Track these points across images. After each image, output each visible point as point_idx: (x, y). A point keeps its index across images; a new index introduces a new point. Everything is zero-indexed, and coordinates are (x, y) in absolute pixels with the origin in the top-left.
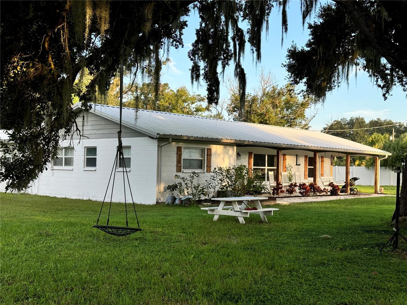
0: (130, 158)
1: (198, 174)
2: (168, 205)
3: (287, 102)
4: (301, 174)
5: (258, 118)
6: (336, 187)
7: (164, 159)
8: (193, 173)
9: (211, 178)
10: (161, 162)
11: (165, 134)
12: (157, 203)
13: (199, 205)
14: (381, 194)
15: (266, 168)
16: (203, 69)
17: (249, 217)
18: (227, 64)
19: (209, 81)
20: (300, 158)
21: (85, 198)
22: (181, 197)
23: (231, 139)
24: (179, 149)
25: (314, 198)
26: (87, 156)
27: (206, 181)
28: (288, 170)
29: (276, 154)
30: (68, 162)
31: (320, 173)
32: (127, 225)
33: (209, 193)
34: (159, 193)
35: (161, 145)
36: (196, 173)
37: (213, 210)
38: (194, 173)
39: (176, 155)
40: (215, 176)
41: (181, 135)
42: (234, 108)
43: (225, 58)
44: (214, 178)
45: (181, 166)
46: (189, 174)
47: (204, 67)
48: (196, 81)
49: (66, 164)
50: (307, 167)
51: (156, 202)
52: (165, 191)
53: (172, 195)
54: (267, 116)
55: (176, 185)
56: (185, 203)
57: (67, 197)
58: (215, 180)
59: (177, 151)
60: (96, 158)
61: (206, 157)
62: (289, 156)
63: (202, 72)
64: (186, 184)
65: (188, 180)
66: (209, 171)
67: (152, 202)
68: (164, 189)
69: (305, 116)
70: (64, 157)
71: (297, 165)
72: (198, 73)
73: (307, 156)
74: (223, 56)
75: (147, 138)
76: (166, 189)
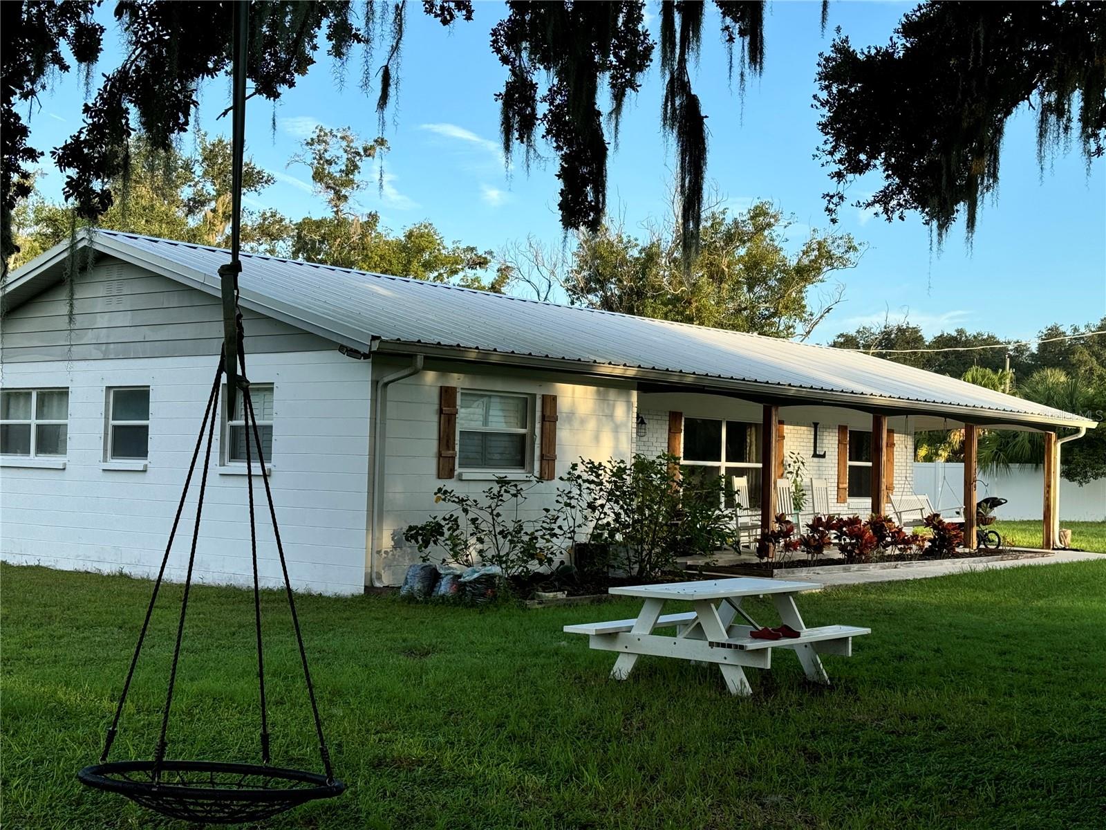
0: (271, 427)
1: (516, 486)
2: (410, 599)
3: (753, 264)
4: (829, 484)
5: (665, 309)
6: (949, 531)
7: (393, 428)
8: (498, 482)
9: (560, 499)
10: (384, 441)
11: (399, 339)
12: (369, 589)
13: (528, 602)
14: (1064, 549)
15: (723, 464)
16: (544, 100)
17: (769, 667)
18: (632, 85)
19: (569, 143)
20: (825, 434)
21: (107, 569)
22: (456, 567)
23: (625, 365)
24: (447, 396)
25: (888, 568)
26: (114, 419)
27: (547, 510)
28: (791, 473)
29: (759, 419)
30: (51, 440)
32: (266, 755)
33: (552, 553)
34: (376, 555)
35: (386, 380)
36: (508, 482)
37: (611, 636)
38: (502, 482)
39: (435, 418)
40: (575, 492)
41: (458, 345)
42: (588, 280)
43: (624, 63)
44: (570, 498)
45: (454, 458)
46: (486, 486)
47: (550, 90)
48: (522, 142)
49: (42, 448)
50: (845, 462)
51: (366, 587)
52: (397, 545)
53: (424, 561)
54: (694, 305)
55: (438, 524)
56: (474, 594)
57: (42, 564)
58: (574, 507)
59: (440, 404)
60: (146, 427)
61: (538, 426)
62: (791, 427)
63: (542, 109)
64: (474, 521)
65: (481, 509)
66: (547, 474)
67: (351, 584)
68: (393, 539)
69: (804, 307)
70: (33, 422)
71: (815, 455)
72: (529, 111)
73: (846, 427)
74: (616, 55)
75: (336, 355)
76: (400, 539)
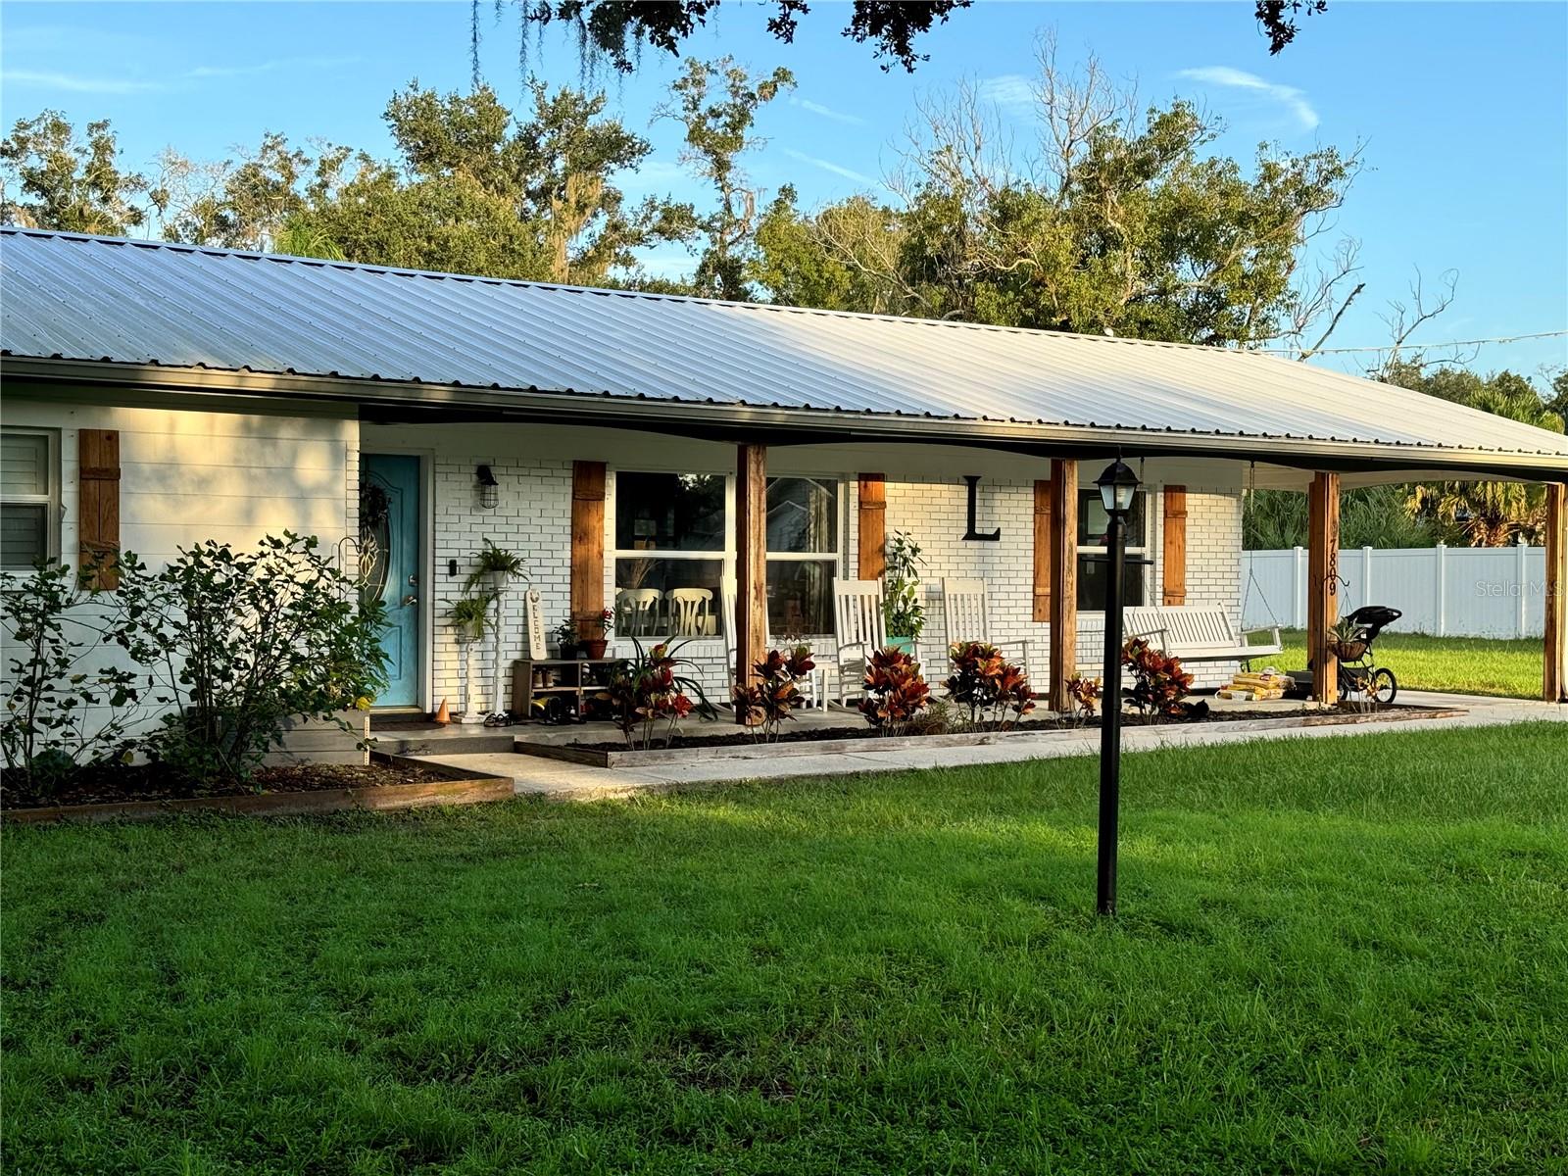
20: (997, 496)
31: (1159, 582)
61: (69, 488)
62: (903, 486)
66: (97, 579)
71: (971, 535)
